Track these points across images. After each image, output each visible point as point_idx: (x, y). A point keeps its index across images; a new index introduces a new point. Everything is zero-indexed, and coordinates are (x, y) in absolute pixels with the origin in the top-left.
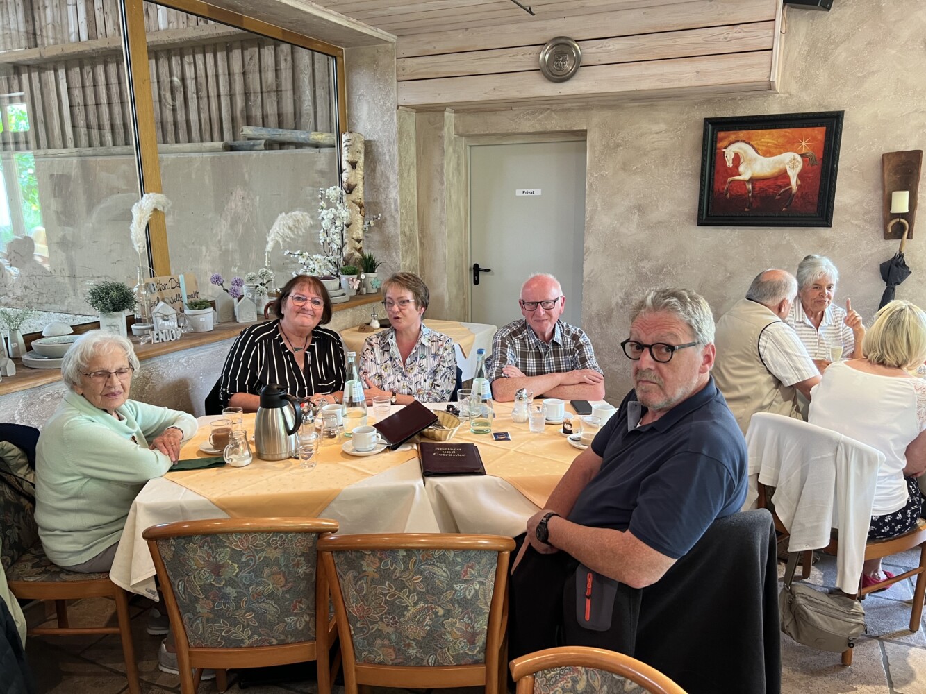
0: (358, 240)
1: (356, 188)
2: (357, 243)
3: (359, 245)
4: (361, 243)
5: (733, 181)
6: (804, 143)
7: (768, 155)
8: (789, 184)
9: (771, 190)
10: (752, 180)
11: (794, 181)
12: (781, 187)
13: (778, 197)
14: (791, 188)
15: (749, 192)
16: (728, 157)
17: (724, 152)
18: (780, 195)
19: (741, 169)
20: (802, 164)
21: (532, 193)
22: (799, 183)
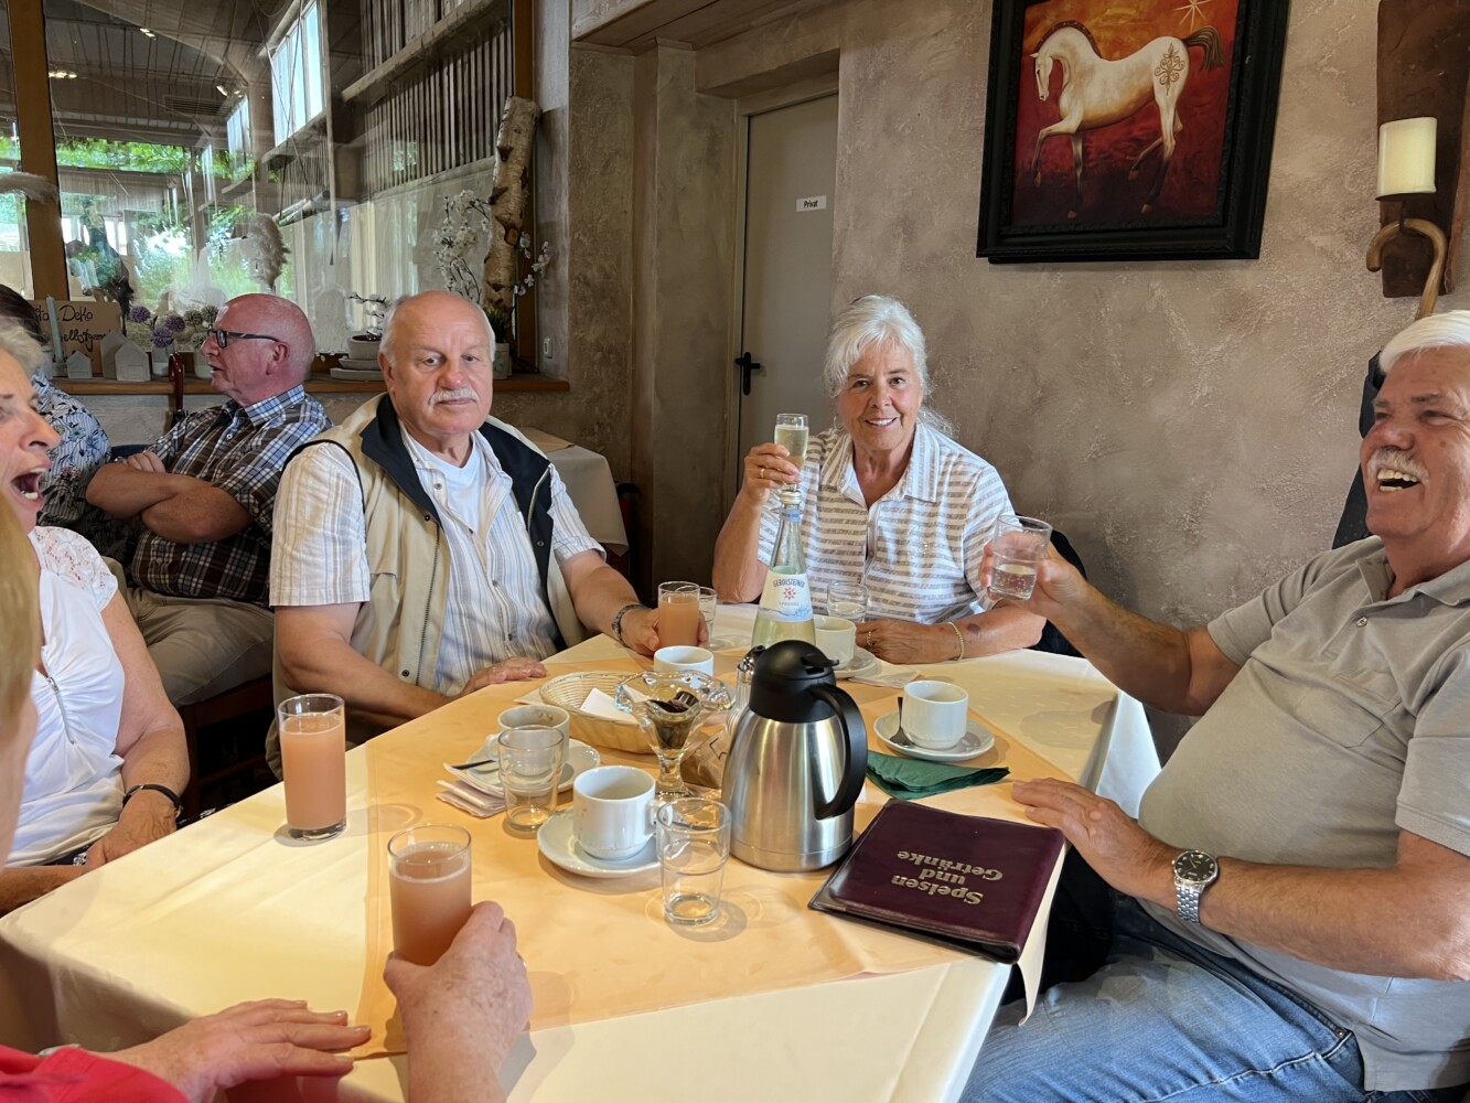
0: (497, 287)
1: (506, 194)
2: (493, 291)
3: (496, 296)
4: (502, 291)
5: (1050, 136)
6: (1194, 5)
7: (1117, 54)
8: (1158, 132)
9: (1121, 155)
10: (1086, 130)
11: (1168, 120)
12: (1141, 143)
13: (1133, 174)
14: (1162, 144)
15: (1077, 166)
16: (1041, 72)
17: (1035, 59)
18: (1136, 168)
19: (1064, 101)
20: (1186, 69)
21: (815, 204)
22: (1180, 126)
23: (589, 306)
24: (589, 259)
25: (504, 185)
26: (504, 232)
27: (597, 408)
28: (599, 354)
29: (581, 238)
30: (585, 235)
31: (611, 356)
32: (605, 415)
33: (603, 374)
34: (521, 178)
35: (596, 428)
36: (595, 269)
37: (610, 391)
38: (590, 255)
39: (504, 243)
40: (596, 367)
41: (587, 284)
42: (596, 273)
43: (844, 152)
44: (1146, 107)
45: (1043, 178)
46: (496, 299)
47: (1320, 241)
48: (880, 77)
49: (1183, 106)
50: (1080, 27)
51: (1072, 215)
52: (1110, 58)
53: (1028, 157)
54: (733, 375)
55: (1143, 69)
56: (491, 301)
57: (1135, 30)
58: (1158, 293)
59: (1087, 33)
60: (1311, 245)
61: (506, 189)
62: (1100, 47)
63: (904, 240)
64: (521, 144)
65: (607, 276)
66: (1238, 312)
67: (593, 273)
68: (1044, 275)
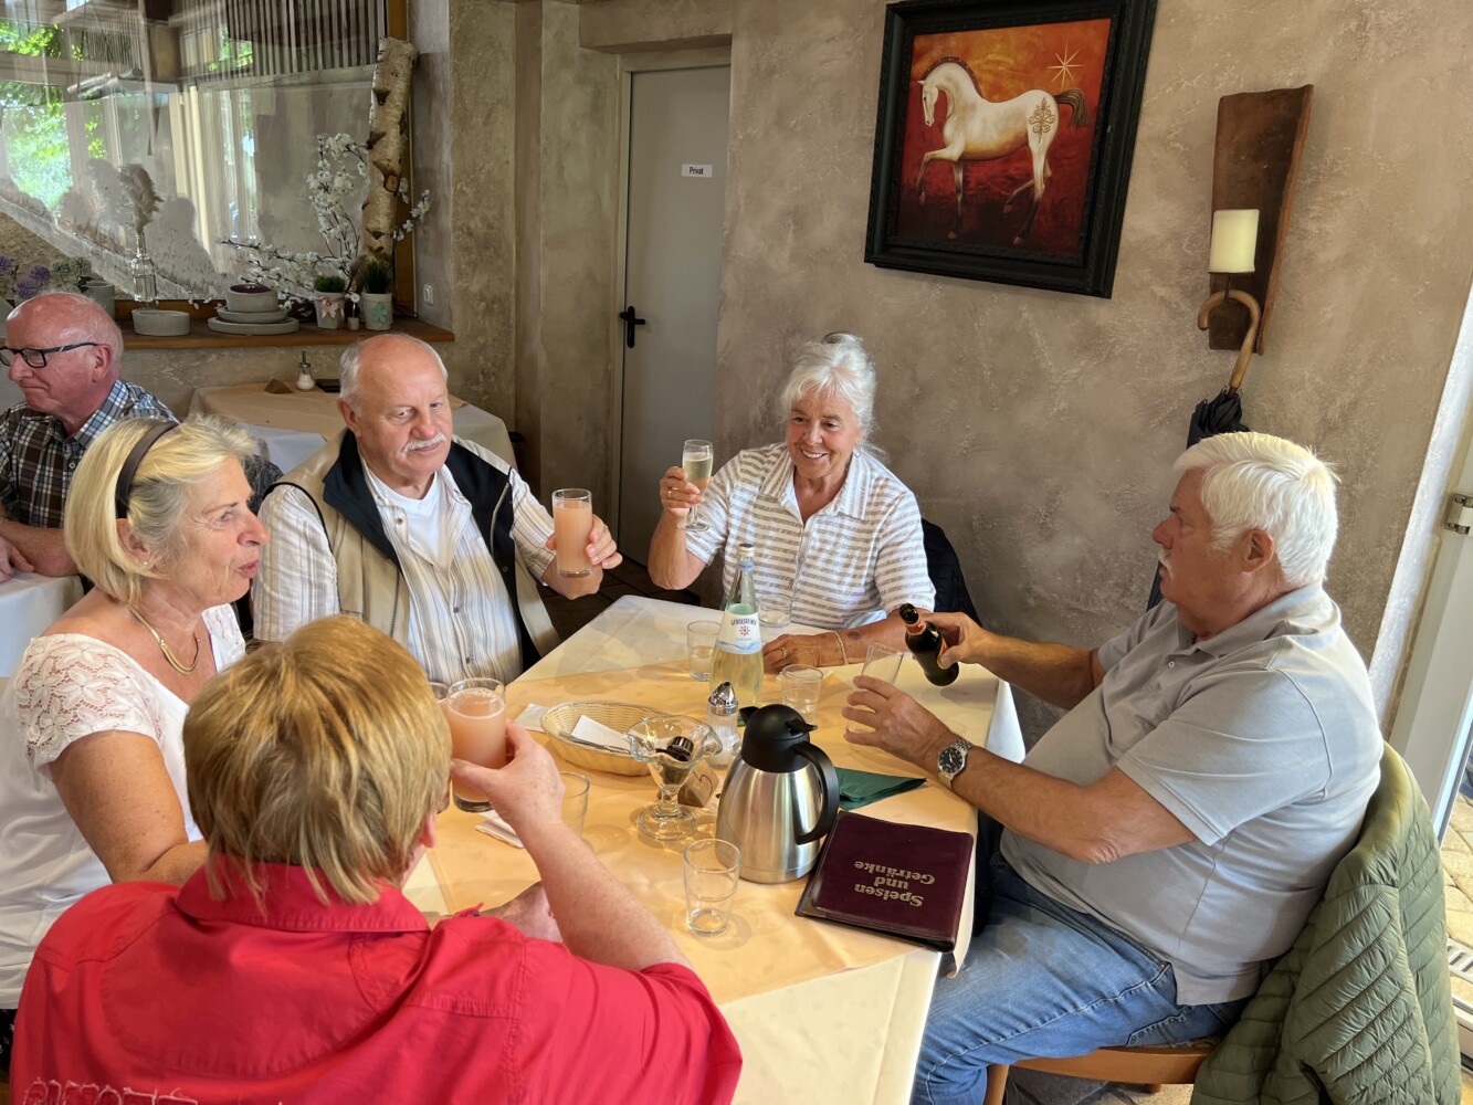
0: (377, 235)
1: (384, 139)
2: (373, 239)
3: (377, 243)
4: (382, 238)
5: (934, 160)
6: (1065, 66)
7: (996, 97)
8: (1029, 175)
9: (998, 190)
10: (967, 160)
11: (1039, 165)
12: (1015, 182)
13: (1007, 208)
14: (1033, 186)
15: (958, 191)
16: (928, 99)
17: (922, 86)
18: (1010, 203)
19: (948, 130)
20: (1056, 124)
21: (701, 171)
22: (1049, 173)
23: (473, 256)
24: (472, 210)
25: (382, 130)
26: (383, 178)
27: (481, 358)
28: (484, 304)
29: (464, 188)
30: (467, 186)
31: (496, 306)
32: (489, 365)
33: (487, 324)
34: (400, 123)
35: (481, 378)
36: (478, 218)
37: (494, 340)
38: (472, 205)
39: (383, 190)
40: (480, 317)
41: (471, 234)
42: (479, 225)
43: (736, 136)
44: (1018, 151)
45: (927, 197)
46: (376, 247)
47: (1161, 291)
48: (771, 71)
49: (1053, 155)
50: (964, 65)
51: (952, 236)
52: (990, 99)
53: (914, 176)
54: (617, 329)
55: (1019, 115)
56: (371, 249)
57: (1013, 78)
58: (1025, 315)
59: (970, 72)
60: (1153, 294)
61: (384, 134)
62: (982, 87)
63: (794, 231)
64: (399, 87)
65: (490, 226)
66: (1092, 342)
67: (476, 224)
68: (925, 285)
